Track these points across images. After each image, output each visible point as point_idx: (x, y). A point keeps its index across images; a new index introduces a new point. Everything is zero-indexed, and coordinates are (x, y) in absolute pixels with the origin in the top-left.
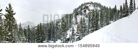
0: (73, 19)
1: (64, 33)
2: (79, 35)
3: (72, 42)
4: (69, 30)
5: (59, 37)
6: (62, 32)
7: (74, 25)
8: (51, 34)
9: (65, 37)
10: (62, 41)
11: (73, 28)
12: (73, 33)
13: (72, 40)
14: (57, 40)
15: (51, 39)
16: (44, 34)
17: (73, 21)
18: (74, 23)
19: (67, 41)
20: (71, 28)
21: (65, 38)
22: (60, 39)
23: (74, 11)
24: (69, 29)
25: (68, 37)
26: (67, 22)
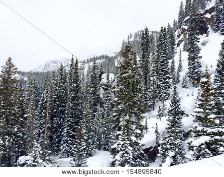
0: (176, 58)
1: (128, 121)
2: (209, 130)
3: (169, 160)
4: (155, 112)
5: (103, 141)
6: (121, 113)
7: (179, 86)
8: (60, 126)
9: (134, 139)
10: (118, 157)
11: (176, 102)
12: (174, 124)
13: (172, 153)
14: (90, 155)
15: (58, 150)
16: (22, 125)
17: (177, 65)
18: (183, 75)
19: (141, 157)
20: (162, 99)
21: (134, 145)
22: (105, 149)
23: (182, 15)
24: (152, 107)
25: (148, 140)
26: (146, 70)
